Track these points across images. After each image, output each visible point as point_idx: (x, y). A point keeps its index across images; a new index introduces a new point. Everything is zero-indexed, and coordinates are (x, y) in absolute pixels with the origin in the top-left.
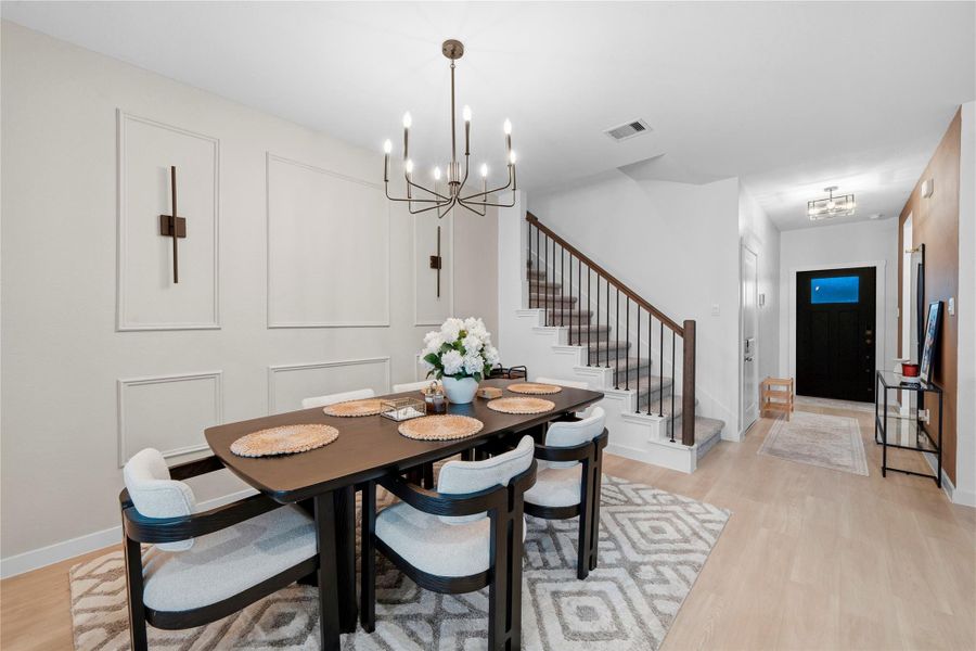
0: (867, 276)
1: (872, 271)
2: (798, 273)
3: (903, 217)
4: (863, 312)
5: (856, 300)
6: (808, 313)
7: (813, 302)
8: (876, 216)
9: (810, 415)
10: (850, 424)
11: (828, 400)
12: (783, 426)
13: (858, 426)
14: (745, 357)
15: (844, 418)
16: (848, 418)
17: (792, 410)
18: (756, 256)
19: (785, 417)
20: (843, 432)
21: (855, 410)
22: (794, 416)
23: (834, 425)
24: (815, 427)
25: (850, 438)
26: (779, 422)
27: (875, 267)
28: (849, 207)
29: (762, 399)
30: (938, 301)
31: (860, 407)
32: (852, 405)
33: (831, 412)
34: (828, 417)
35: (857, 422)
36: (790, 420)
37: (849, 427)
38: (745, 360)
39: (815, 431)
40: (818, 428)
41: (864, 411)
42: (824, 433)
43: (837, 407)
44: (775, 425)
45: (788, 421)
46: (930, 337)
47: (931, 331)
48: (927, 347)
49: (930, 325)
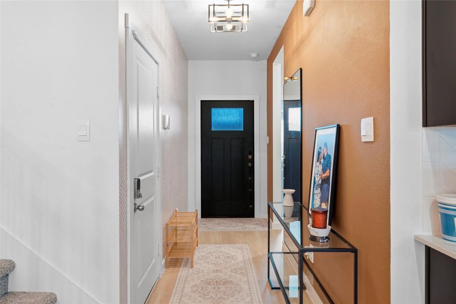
2: (201, 101)
3: (270, 59)
4: (246, 140)
6: (210, 139)
7: (213, 129)
8: (254, 55)
9: (211, 248)
10: (243, 257)
11: (225, 221)
12: (186, 280)
13: (250, 257)
14: (135, 204)
15: (238, 245)
16: (241, 245)
17: (197, 246)
18: (157, 63)
19: (189, 263)
20: (240, 273)
21: (243, 230)
22: (199, 254)
23: (233, 262)
24: (217, 271)
25: (249, 285)
26: (183, 272)
27: (253, 101)
28: (244, 19)
29: (166, 245)
30: (336, 125)
31: (247, 226)
32: (241, 224)
33: (228, 239)
34: (226, 249)
35: (249, 250)
36: (194, 265)
37: (244, 261)
38: (135, 210)
39: (217, 282)
40: (219, 274)
41: (250, 230)
42: (226, 282)
43: (231, 229)
44: (178, 283)
45: (192, 267)
46: (321, 168)
47: (322, 161)
48: (317, 180)
49: (319, 153)
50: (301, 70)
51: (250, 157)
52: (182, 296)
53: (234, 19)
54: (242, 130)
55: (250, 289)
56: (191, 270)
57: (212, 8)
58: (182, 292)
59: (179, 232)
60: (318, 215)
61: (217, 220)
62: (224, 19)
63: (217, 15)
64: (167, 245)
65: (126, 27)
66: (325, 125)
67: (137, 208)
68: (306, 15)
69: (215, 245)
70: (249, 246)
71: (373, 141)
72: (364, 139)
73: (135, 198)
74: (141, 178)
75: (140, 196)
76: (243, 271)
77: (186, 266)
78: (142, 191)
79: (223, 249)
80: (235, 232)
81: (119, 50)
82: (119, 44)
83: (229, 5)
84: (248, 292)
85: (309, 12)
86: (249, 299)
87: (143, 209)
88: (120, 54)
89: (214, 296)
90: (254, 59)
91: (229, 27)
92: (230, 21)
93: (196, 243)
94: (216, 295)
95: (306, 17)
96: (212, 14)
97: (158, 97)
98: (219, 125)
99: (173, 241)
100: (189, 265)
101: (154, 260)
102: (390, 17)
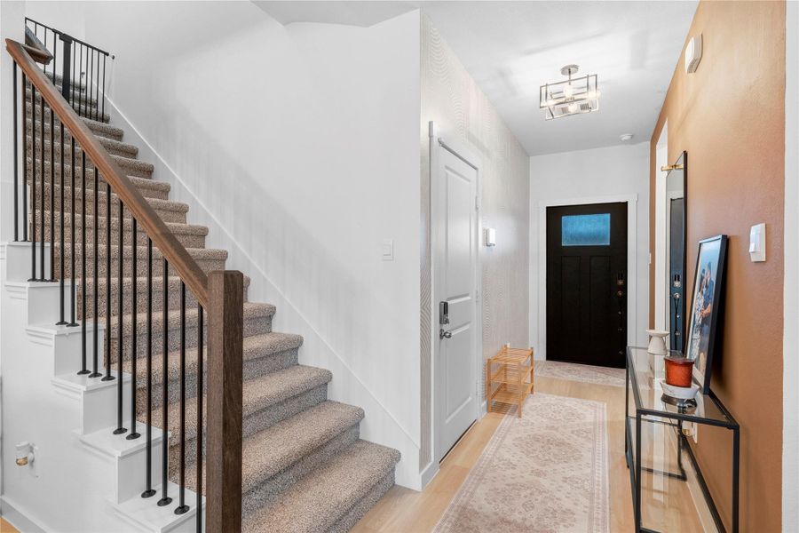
0: (618, 212)
1: (623, 207)
2: (547, 208)
3: (654, 139)
4: (614, 257)
5: (608, 243)
6: (559, 258)
7: (564, 244)
8: (626, 137)
9: (552, 399)
10: (595, 417)
11: (579, 368)
12: (508, 430)
13: (606, 420)
14: (442, 330)
15: (591, 402)
16: (596, 402)
17: (532, 393)
18: (476, 169)
19: (517, 410)
20: (585, 437)
21: (604, 384)
22: (531, 404)
23: (577, 421)
24: (552, 428)
25: (593, 454)
26: (507, 420)
27: (626, 203)
28: (592, 96)
29: (488, 385)
30: (720, 237)
31: (611, 378)
32: (603, 375)
33: (578, 391)
34: (571, 403)
35: (605, 411)
36: (523, 415)
37: (595, 424)
38: (441, 337)
39: (549, 440)
40: (555, 432)
41: (615, 385)
42: (561, 444)
43: (586, 380)
44: (499, 431)
45: (520, 417)
46: (702, 301)
47: (704, 289)
48: (697, 318)
49: (702, 278)
50: (686, 154)
51: (620, 282)
52: (499, 447)
53: (576, 97)
54: (609, 244)
55: (593, 460)
56: (517, 420)
57: (544, 90)
58: (501, 441)
59: (509, 372)
60: (673, 366)
61: (568, 366)
62: (563, 100)
63: (554, 96)
64: (490, 385)
65: (431, 136)
66: (709, 236)
67: (443, 335)
68: (690, 71)
69: (556, 397)
70: (608, 406)
71: (764, 260)
72: (754, 259)
73: (440, 323)
74: (449, 303)
75: (447, 322)
76: (590, 435)
77: (512, 413)
78: (450, 316)
79: (567, 404)
80: (591, 385)
81: (421, 162)
82: (421, 157)
83: (570, 80)
84: (590, 462)
85: (695, 66)
86: (589, 471)
87: (450, 336)
88: (422, 171)
89: (540, 456)
90: (626, 142)
91: (573, 108)
92: (573, 100)
93: (530, 388)
94: (544, 455)
95: (691, 74)
96: (544, 96)
97: (477, 208)
98: (572, 237)
99: (502, 381)
100: (516, 414)
101: (470, 399)
102: (787, 66)
